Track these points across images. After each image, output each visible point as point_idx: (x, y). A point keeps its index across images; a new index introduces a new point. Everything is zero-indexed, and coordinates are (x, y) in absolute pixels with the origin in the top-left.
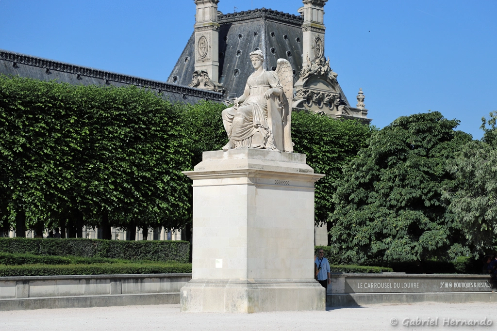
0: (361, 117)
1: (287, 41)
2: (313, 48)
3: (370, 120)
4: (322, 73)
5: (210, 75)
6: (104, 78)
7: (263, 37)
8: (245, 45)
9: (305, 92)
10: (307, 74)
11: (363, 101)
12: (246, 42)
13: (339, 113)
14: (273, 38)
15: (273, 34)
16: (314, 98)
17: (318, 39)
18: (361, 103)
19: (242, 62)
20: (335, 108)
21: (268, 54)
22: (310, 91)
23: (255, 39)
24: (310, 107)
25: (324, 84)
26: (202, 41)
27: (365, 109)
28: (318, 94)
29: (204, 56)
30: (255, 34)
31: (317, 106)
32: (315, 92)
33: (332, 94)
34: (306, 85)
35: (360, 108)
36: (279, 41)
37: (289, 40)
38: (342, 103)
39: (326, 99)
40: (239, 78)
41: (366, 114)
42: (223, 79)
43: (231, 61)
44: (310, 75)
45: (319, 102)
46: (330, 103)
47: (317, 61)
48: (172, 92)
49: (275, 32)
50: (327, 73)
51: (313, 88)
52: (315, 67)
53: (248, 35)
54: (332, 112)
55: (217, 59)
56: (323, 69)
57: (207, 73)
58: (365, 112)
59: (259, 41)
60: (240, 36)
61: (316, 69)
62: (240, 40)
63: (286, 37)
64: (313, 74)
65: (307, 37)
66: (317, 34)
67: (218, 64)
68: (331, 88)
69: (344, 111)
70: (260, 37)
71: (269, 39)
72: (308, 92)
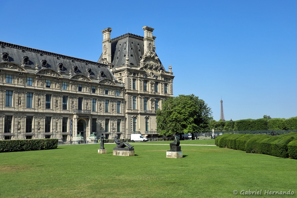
0: (170, 75)
1: (139, 46)
2: (148, 47)
3: (174, 77)
4: (152, 57)
5: (108, 60)
6: (40, 53)
7: (128, 44)
8: (122, 48)
9: (144, 64)
10: (145, 57)
11: (171, 69)
12: (122, 47)
13: (160, 73)
14: (132, 45)
15: (132, 43)
16: (148, 67)
17: (150, 44)
18: (170, 70)
19: (120, 54)
20: (158, 71)
21: (129, 50)
22: (146, 63)
23: (125, 45)
24: (147, 70)
25: (153, 62)
26: (105, 47)
27: (172, 72)
28: (150, 65)
29: (105, 53)
30: (125, 43)
31: (150, 70)
32: (149, 64)
33: (157, 65)
34: (144, 61)
35: (170, 72)
36: (135, 46)
37: (140, 46)
38: (161, 69)
39: (154, 67)
40: (119, 60)
41: (172, 74)
42: (113, 61)
43: (117, 54)
44: (146, 57)
45: (151, 68)
46: (156, 69)
47: (149, 52)
48: (80, 62)
49: (133, 42)
50: (154, 57)
51: (148, 63)
52: (149, 54)
53: (123, 44)
54: (157, 73)
55: (110, 53)
56: (152, 55)
57: (106, 59)
58: (172, 73)
59: (126, 45)
60: (120, 45)
61: (149, 55)
62: (120, 46)
63: (138, 44)
64: (148, 57)
65: (146, 43)
66: (150, 42)
67: (111, 55)
68: (156, 64)
69: (162, 72)
70: (127, 44)
71: (131, 44)
72: (145, 64)
